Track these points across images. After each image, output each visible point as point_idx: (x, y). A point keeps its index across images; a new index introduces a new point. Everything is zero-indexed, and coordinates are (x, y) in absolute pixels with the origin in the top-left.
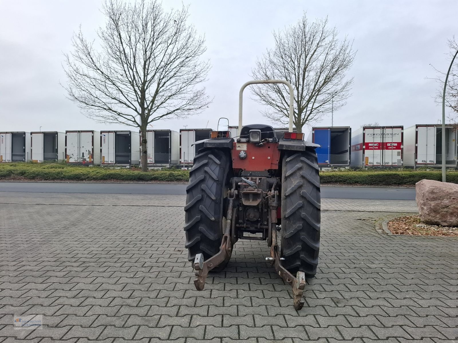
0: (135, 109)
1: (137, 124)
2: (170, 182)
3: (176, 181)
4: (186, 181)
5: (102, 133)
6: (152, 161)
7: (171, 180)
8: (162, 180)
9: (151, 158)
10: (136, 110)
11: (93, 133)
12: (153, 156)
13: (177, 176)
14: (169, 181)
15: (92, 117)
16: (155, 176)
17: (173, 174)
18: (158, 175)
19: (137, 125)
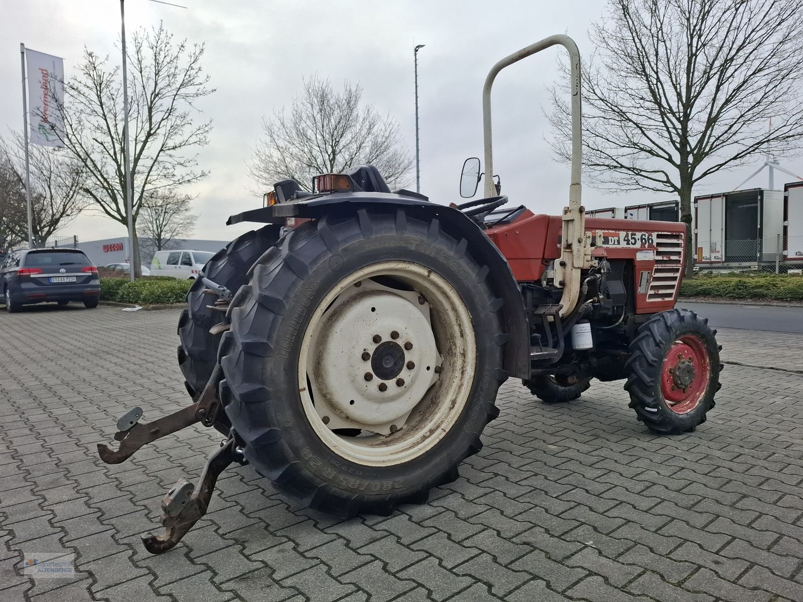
0: (667, 157)
1: (673, 186)
2: (737, 301)
3: (751, 298)
4: (776, 299)
5: (628, 211)
6: (720, 256)
7: (741, 297)
8: (720, 295)
9: (718, 252)
10: (670, 160)
11: (613, 212)
12: (721, 246)
13: (753, 288)
14: (736, 298)
15: (596, 185)
16: (705, 287)
17: (745, 283)
18: (711, 285)
19: (672, 189)
